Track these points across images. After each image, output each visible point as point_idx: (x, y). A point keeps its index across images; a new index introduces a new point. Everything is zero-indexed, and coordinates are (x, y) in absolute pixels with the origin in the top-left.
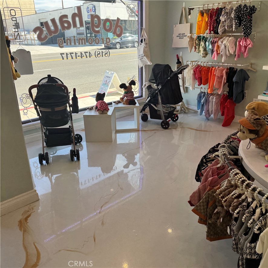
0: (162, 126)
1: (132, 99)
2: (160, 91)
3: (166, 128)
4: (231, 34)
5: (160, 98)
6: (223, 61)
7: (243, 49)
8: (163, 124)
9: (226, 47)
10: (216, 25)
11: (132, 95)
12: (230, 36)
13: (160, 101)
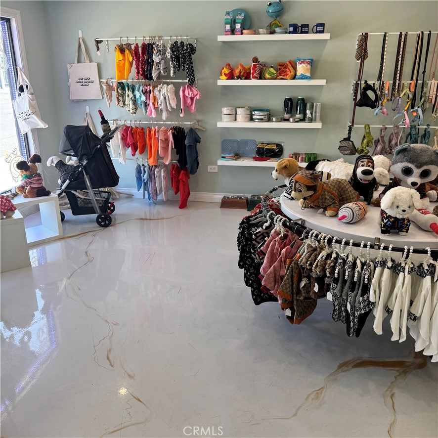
0: (99, 223)
1: (40, 186)
2: (85, 168)
3: (106, 226)
4: (169, 81)
5: (87, 179)
6: (164, 118)
7: (189, 101)
8: (100, 220)
9: (165, 98)
10: (148, 68)
11: (39, 180)
12: (168, 84)
13: (89, 185)
